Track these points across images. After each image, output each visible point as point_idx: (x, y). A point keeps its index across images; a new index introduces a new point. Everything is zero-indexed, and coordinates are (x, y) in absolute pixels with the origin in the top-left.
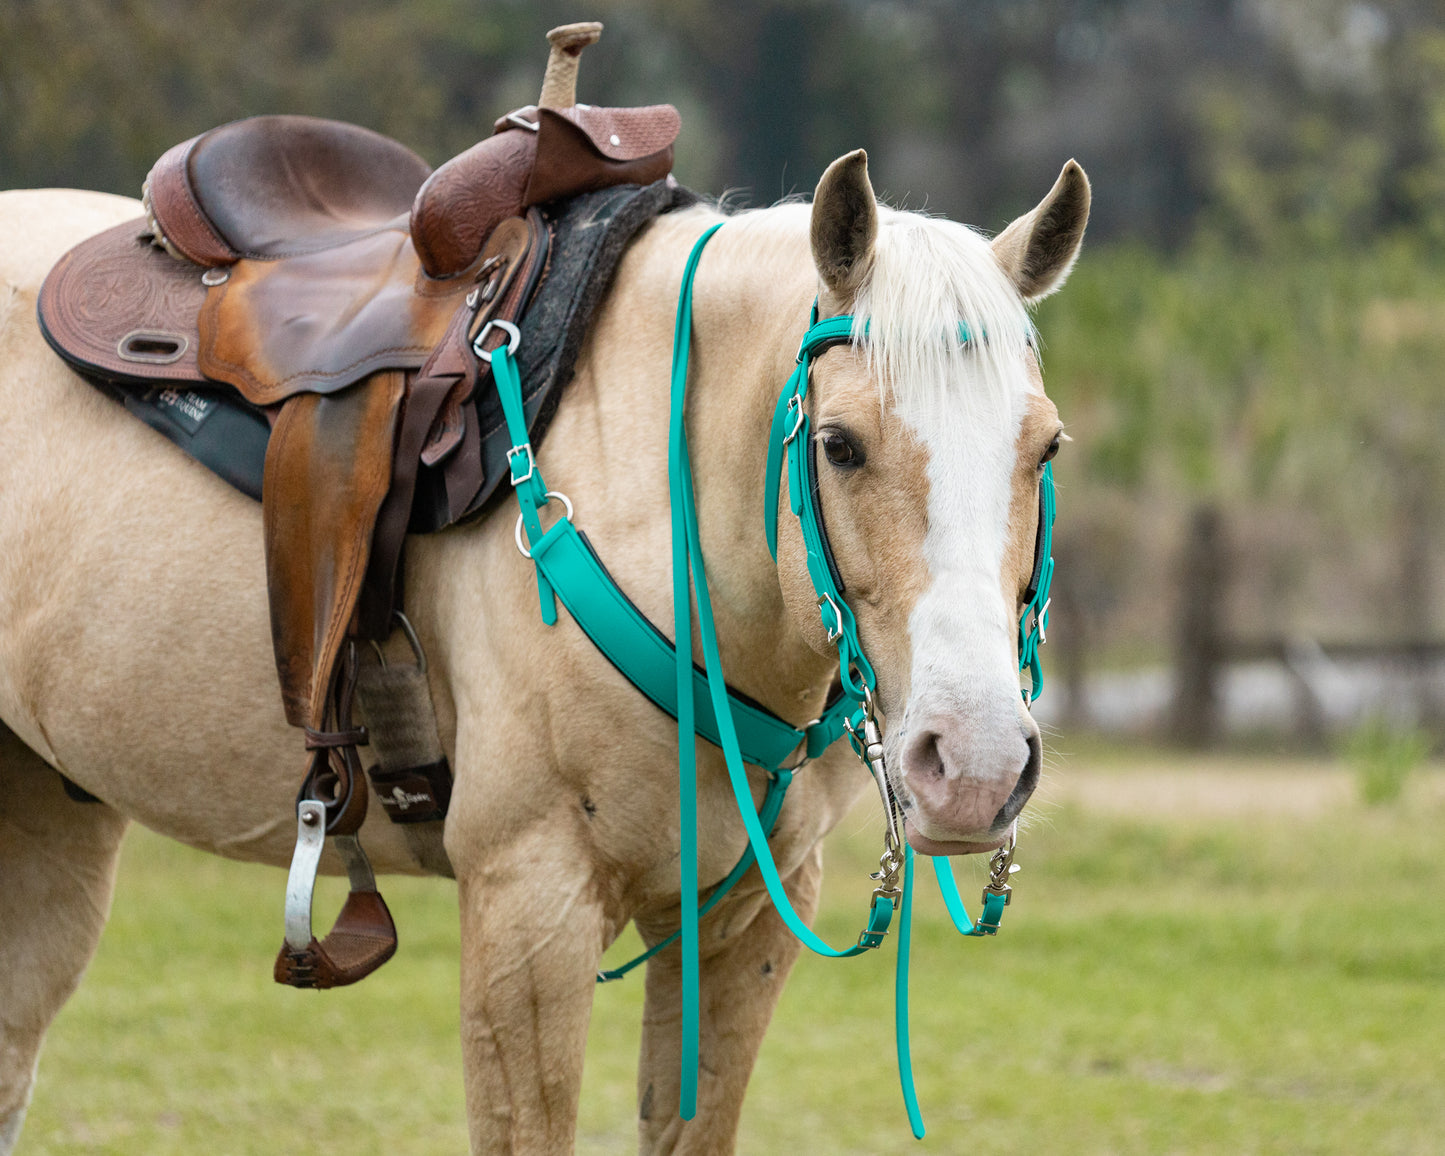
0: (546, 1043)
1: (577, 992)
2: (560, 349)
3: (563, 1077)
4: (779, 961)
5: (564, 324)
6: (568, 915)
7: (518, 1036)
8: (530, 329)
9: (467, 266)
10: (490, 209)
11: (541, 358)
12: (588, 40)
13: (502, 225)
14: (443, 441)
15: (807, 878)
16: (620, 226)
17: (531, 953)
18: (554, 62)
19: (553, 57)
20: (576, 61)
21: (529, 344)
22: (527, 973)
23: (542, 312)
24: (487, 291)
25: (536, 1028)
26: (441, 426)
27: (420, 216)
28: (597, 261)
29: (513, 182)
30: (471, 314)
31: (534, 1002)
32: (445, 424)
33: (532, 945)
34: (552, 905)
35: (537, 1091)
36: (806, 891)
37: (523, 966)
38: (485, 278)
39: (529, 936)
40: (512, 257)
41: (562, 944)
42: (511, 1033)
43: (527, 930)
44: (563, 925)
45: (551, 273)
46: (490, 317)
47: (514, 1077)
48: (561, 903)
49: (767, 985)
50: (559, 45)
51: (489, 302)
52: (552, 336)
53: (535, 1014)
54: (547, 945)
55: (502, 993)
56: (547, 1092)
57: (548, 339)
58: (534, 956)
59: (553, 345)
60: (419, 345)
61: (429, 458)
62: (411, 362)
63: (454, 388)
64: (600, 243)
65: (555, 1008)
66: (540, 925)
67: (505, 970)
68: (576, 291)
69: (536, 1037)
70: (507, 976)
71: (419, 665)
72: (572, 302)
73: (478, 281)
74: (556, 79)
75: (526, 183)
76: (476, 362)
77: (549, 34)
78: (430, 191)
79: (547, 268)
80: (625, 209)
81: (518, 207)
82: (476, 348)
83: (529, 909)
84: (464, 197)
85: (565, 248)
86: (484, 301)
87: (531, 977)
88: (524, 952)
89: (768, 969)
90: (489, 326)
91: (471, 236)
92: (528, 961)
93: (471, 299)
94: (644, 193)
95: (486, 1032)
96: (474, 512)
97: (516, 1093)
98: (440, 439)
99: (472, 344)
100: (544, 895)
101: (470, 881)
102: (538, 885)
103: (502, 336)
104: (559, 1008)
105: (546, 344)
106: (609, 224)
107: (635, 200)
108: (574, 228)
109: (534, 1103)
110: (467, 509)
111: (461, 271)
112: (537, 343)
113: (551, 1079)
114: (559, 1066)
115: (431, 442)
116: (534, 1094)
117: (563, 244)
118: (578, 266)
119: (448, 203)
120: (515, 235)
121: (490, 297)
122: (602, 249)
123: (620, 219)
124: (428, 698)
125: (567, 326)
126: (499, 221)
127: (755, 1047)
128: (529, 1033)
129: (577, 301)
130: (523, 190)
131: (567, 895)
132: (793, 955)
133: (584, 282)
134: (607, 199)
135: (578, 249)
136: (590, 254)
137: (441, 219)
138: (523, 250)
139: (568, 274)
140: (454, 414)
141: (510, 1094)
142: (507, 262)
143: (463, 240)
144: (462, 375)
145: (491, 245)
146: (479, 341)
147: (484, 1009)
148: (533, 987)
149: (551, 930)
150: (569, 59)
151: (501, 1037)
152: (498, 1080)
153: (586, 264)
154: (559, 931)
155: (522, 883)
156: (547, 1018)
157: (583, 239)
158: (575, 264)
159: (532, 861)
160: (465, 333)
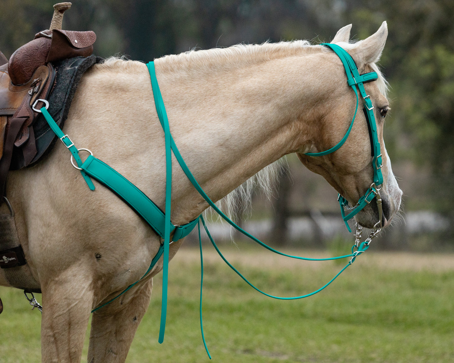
0: (73, 338)
1: (84, 321)
2: (63, 109)
3: (77, 350)
4: (139, 316)
5: (64, 101)
6: (84, 295)
7: (63, 335)
8: (52, 102)
9: (27, 82)
10: (35, 63)
11: (56, 112)
12: (67, 8)
13: (39, 68)
14: (22, 139)
15: (149, 288)
16: (81, 69)
17: (70, 307)
18: (55, 16)
19: (55, 14)
20: (62, 15)
21: (52, 107)
22: (68, 314)
23: (56, 97)
24: (36, 90)
25: (69, 333)
26: (21, 133)
27: (12, 64)
28: (75, 80)
29: (43, 54)
30: (30, 97)
31: (70, 324)
32: (22, 133)
33: (71, 305)
34: (79, 292)
35: (68, 354)
36: (149, 293)
37: (67, 311)
38: (34, 85)
39: (70, 302)
40: (43, 79)
41: (81, 304)
42: (60, 334)
43: (70, 299)
44: (82, 298)
45: (58, 84)
46: (37, 98)
47: (60, 349)
48: (82, 290)
49: (135, 324)
50: (57, 9)
51: (36, 93)
52: (60, 105)
53: (70, 328)
54: (76, 305)
55: (58, 321)
56: (71, 355)
57: (59, 106)
58: (71, 308)
59: (61, 108)
60: (12, 108)
61: (18, 144)
62: (9, 113)
63: (26, 121)
64: (75, 74)
65: (76, 326)
66: (74, 298)
67: (61, 313)
68: (68, 90)
69: (69, 336)
70: (61, 315)
71: (11, 214)
72: (66, 93)
73: (32, 86)
74: (56, 21)
75: (47, 54)
76: (33, 113)
77: (54, 6)
78: (16, 56)
79: (56, 82)
80: (83, 63)
81: (44, 62)
82: (33, 108)
83: (71, 292)
84: (27, 58)
85: (62, 76)
86: (35, 92)
87: (69, 315)
88: (68, 307)
89: (135, 319)
90: (37, 101)
91: (29, 71)
92: (69, 310)
93: (30, 92)
94: (88, 58)
95: (51, 333)
96: (34, 163)
97: (60, 355)
98: (21, 138)
99: (31, 107)
100: (77, 287)
101: (49, 283)
102: (75, 284)
103: (42, 104)
104: (78, 326)
105: (58, 108)
106: (77, 68)
107: (86, 60)
108: (64, 70)
109: (66, 358)
110: (31, 162)
111: (25, 83)
112: (55, 107)
113: (73, 350)
114: (76, 346)
115: (18, 139)
116: (67, 355)
117: (61, 74)
118: (68, 81)
119: (22, 60)
120: (43, 71)
121: (36, 92)
122: (76, 76)
123: (81, 66)
124: (14, 225)
125: (65, 101)
126: (38, 67)
127: (130, 345)
128: (67, 334)
129: (68, 93)
130: (46, 57)
131: (84, 288)
132: (143, 315)
133: (70, 87)
134: (74, 60)
135: (67, 76)
136: (72, 78)
137: (19, 66)
138: (47, 76)
139: (64, 84)
140: (25, 130)
141: (58, 355)
142: (41, 81)
143: (26, 73)
144: (28, 117)
145: (35, 74)
146: (34, 106)
147: (51, 326)
148: (70, 319)
149: (78, 300)
150: (60, 14)
151: (57, 335)
152: (54, 350)
153: (71, 81)
154: (81, 300)
155: (69, 283)
156: (74, 329)
157: (69, 73)
158: (66, 81)
159: (74, 276)
160: (29, 103)
